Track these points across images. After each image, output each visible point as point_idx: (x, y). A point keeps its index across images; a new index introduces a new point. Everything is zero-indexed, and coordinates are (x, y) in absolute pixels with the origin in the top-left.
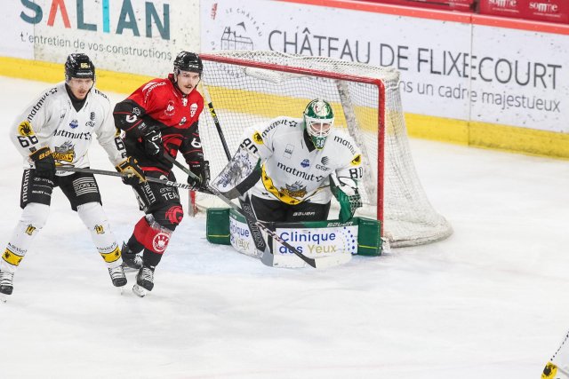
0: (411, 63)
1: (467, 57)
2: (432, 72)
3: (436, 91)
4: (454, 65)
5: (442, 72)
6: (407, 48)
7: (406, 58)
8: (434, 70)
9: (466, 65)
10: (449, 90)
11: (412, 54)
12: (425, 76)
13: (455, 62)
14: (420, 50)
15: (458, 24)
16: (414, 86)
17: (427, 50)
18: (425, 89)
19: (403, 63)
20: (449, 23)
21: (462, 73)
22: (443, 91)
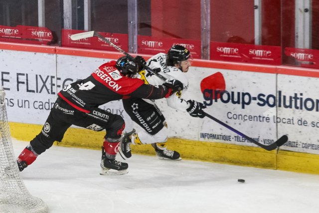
0: (12, 84)
1: (53, 79)
2: (28, 91)
3: (32, 105)
4: (44, 85)
5: (36, 91)
6: (8, 73)
7: (8, 81)
8: (29, 89)
9: (53, 85)
10: (41, 104)
11: (12, 77)
12: (23, 94)
13: (44, 83)
14: (18, 74)
15: (45, 55)
16: (15, 102)
17: (23, 75)
18: (23, 104)
19: (6, 85)
20: (39, 54)
21: (50, 91)
22: (37, 105)
